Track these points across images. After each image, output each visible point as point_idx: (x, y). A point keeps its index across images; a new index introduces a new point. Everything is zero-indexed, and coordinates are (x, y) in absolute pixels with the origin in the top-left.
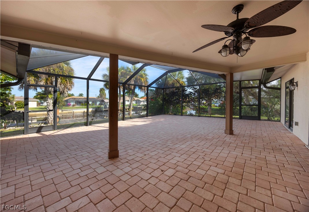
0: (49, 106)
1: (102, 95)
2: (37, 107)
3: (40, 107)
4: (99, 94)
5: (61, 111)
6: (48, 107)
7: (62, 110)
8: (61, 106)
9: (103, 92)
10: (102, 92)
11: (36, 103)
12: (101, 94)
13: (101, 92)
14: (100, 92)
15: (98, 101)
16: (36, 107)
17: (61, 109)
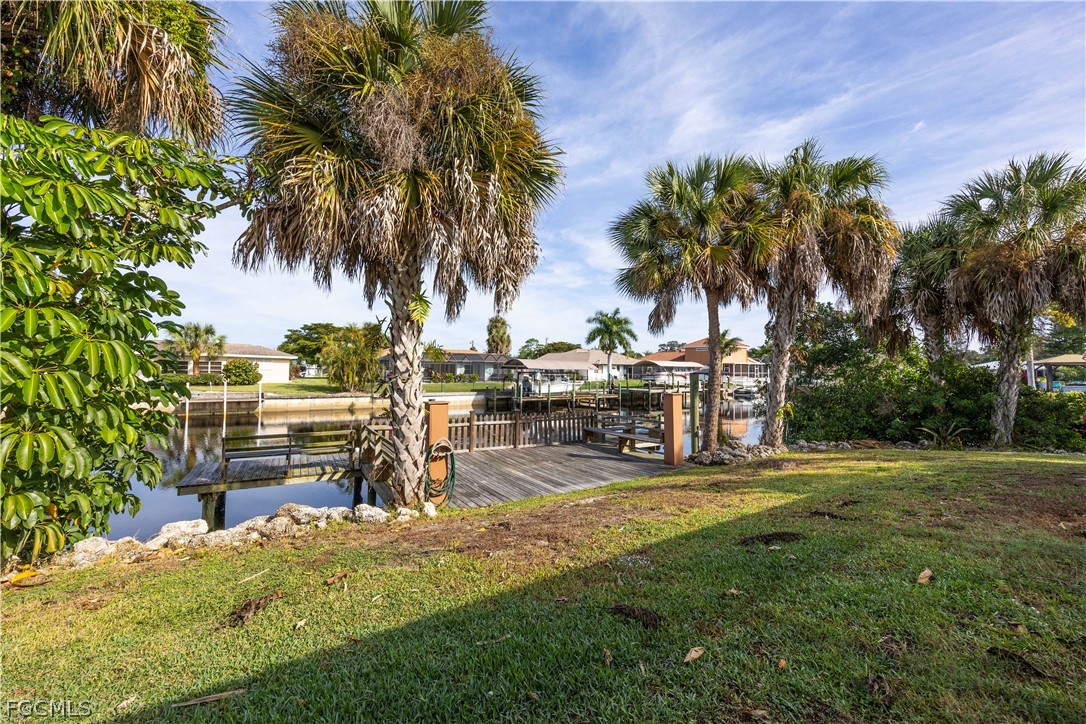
0: (405, 382)
1: (498, 344)
2: (291, 382)
3: (300, 382)
4: (488, 340)
5: (369, 399)
6: (401, 385)
7: (372, 397)
8: (368, 381)
9: (502, 332)
10: (498, 332)
11: (286, 367)
12: (494, 341)
13: (494, 331)
14: (490, 332)
15: (490, 364)
16: (287, 381)
17: (367, 393)
